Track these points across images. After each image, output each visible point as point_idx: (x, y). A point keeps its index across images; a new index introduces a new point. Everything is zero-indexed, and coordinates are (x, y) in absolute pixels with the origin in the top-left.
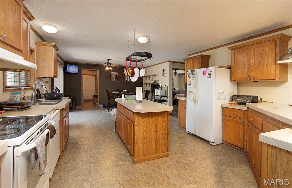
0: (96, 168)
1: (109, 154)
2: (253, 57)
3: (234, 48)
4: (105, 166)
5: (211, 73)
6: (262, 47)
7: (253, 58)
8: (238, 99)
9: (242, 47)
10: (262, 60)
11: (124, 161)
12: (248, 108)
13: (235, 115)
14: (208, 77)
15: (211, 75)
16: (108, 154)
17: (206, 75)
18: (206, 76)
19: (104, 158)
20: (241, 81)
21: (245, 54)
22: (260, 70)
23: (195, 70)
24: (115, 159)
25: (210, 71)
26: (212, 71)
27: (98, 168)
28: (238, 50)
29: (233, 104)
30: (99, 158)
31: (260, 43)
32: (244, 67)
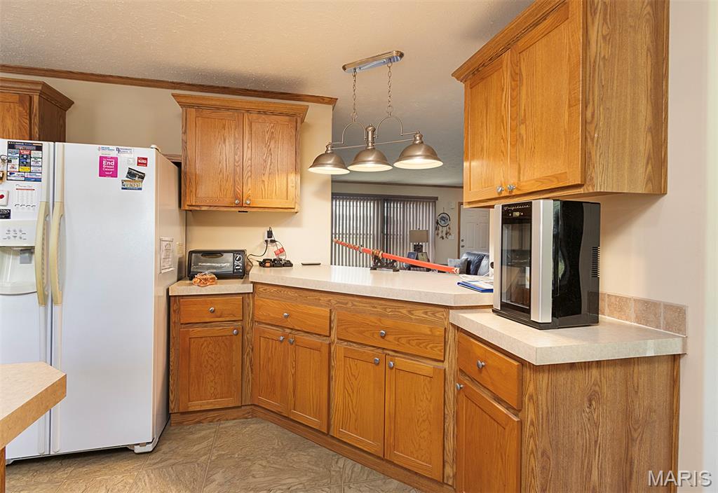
2: (250, 145)
3: (193, 101)
5: (141, 169)
6: (268, 124)
7: (248, 147)
8: (208, 264)
9: (218, 109)
10: (270, 159)
12: (254, 283)
13: (218, 314)
14: (128, 185)
15: (143, 178)
17: (114, 175)
18: (116, 183)
20: (215, 209)
21: (227, 129)
22: (263, 181)
23: (45, 145)
25: (139, 164)
26: (146, 165)
28: (206, 112)
29: (206, 280)
31: (265, 113)
32: (225, 166)
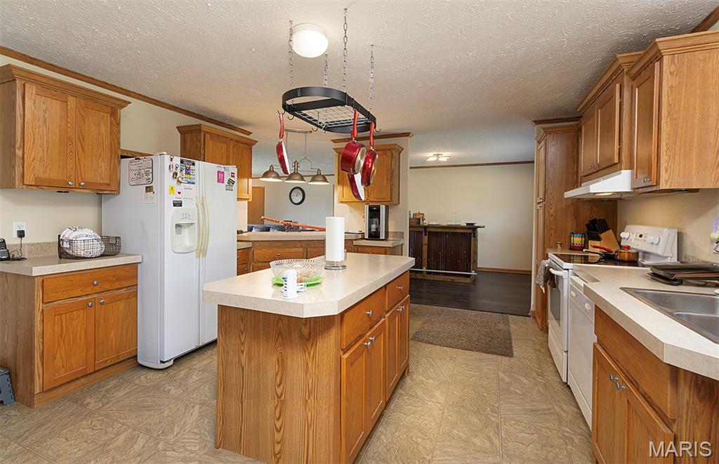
0: (485, 394)
1: (443, 413)
4: (466, 390)
11: (423, 383)
12: (252, 242)
14: (228, 188)
16: (446, 414)
18: (223, 186)
19: (463, 407)
23: (197, 162)
24: (438, 394)
25: (232, 176)
27: (483, 392)
30: (474, 412)
